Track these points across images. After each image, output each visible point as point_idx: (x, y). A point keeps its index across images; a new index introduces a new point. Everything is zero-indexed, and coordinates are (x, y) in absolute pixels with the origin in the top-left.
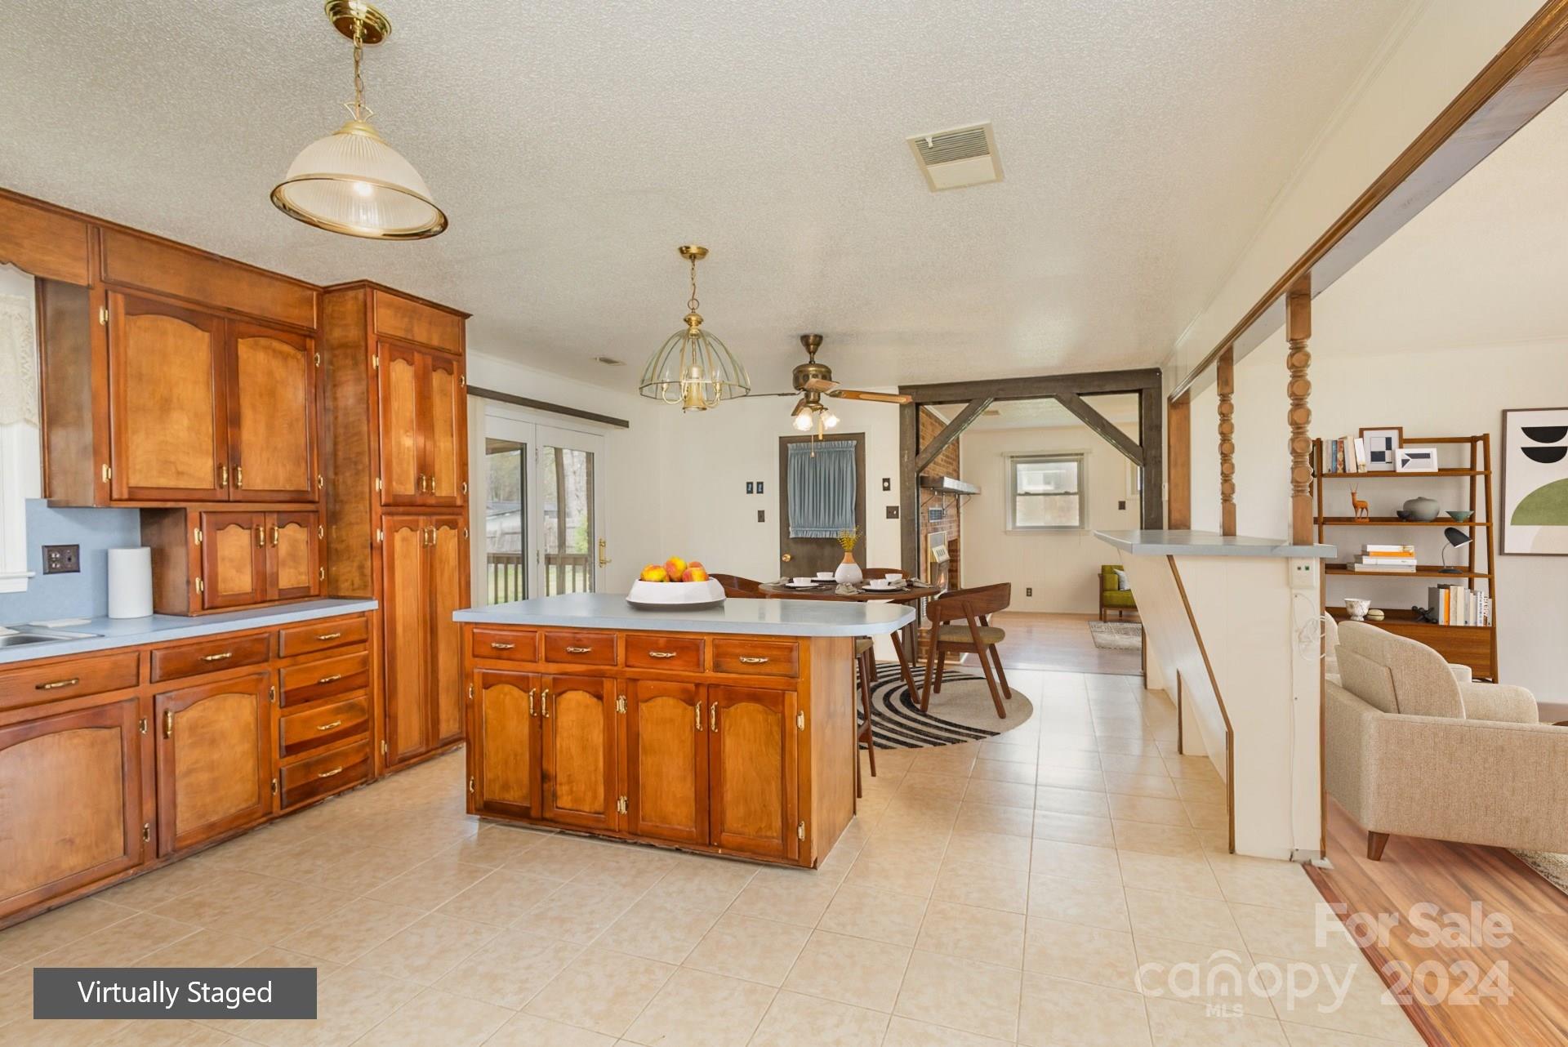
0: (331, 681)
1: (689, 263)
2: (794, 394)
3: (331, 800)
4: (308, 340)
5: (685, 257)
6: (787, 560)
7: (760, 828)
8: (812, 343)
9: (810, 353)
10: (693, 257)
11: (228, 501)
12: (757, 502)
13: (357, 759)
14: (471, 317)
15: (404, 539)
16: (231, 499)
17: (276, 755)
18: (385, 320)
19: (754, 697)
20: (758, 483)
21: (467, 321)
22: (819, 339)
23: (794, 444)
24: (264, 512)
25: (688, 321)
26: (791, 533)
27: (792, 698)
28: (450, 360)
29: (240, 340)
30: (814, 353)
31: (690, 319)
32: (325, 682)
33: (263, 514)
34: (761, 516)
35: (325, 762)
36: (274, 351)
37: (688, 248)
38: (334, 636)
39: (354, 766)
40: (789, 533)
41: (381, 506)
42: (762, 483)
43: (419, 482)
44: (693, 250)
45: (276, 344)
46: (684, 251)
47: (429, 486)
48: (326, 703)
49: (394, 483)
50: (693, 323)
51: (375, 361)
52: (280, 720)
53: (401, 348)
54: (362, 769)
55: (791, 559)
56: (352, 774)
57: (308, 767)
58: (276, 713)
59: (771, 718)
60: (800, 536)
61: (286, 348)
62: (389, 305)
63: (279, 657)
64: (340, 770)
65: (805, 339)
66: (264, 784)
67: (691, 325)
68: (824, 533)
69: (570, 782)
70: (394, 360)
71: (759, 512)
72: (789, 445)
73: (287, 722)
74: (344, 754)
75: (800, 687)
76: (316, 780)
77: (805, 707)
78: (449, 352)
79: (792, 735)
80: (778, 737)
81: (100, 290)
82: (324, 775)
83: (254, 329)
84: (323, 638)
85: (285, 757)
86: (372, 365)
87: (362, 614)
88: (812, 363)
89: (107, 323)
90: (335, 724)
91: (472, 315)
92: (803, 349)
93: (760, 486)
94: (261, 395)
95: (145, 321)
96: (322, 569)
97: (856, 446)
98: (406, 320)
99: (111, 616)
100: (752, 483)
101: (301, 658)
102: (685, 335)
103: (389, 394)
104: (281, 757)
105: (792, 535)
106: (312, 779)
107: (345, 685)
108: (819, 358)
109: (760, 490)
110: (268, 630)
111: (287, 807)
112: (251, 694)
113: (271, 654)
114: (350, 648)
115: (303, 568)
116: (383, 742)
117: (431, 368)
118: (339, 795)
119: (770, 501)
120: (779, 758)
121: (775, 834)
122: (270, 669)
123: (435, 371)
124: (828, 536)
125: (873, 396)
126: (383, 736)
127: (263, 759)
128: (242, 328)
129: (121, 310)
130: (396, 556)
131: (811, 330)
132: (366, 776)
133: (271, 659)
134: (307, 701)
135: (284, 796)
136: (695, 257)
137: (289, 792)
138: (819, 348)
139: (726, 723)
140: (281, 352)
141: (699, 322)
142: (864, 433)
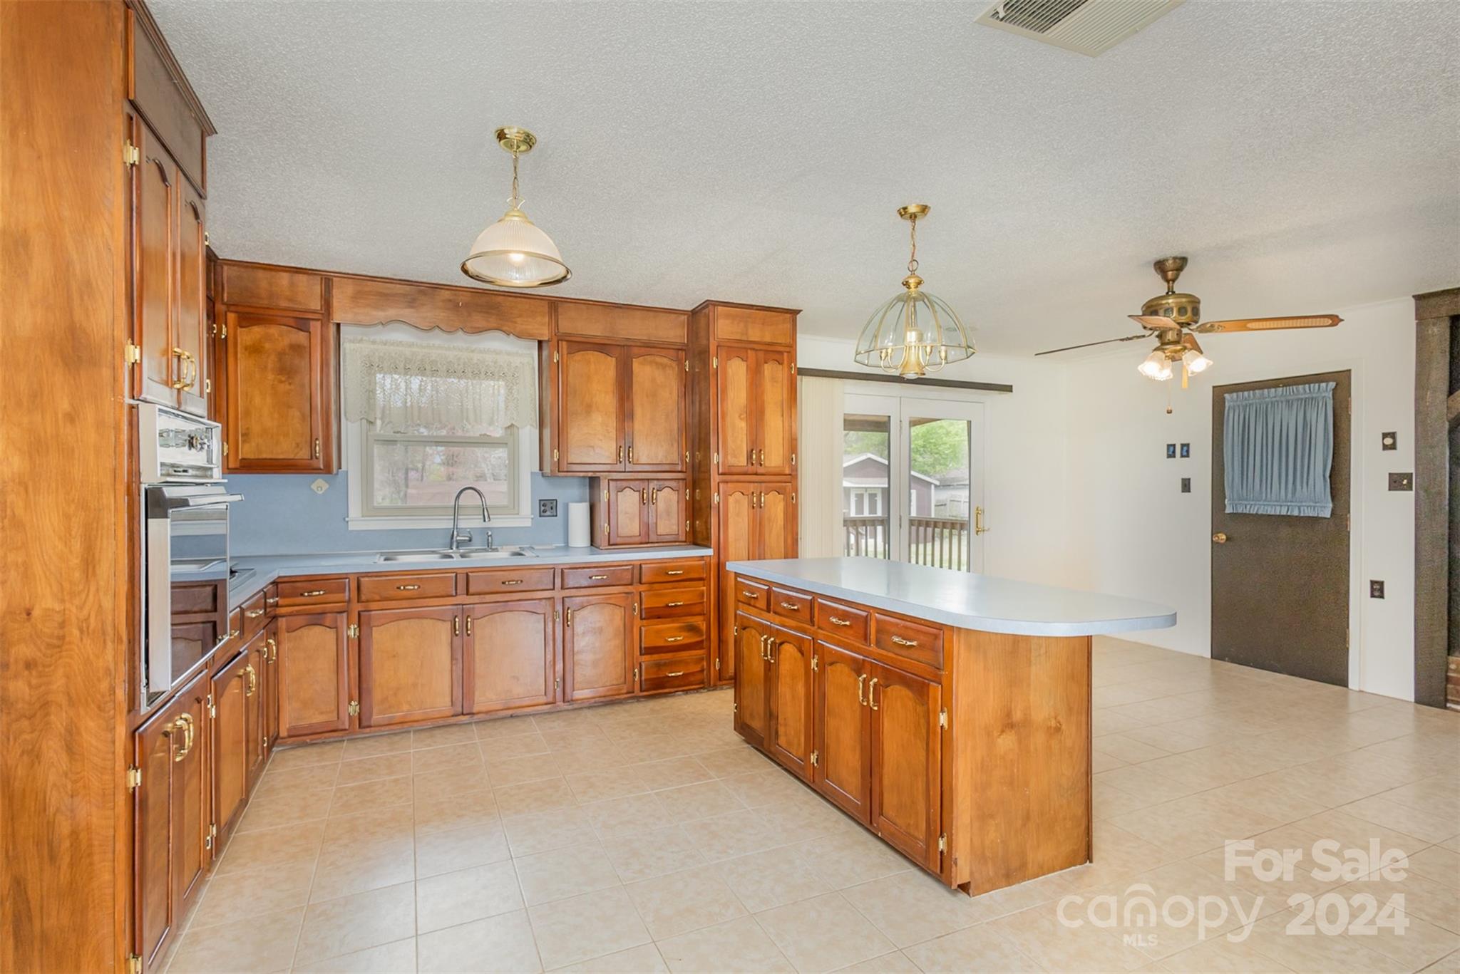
0: (676, 606)
1: (909, 223)
2: (1144, 336)
3: (680, 695)
4: (680, 352)
5: (904, 218)
6: (1222, 542)
7: (909, 824)
8: (1170, 268)
9: (1168, 281)
10: (913, 217)
11: (625, 472)
12: (1180, 467)
13: (696, 668)
14: (802, 312)
15: (737, 501)
16: (627, 470)
17: (637, 652)
18: (724, 329)
19: (905, 682)
20: (1183, 445)
21: (798, 316)
22: (1181, 263)
23: (1235, 395)
24: (648, 480)
25: (906, 284)
26: (1228, 507)
27: (936, 690)
28: (783, 352)
29: (634, 360)
30: (1174, 281)
31: (907, 282)
32: (672, 606)
33: (647, 481)
34: (1186, 486)
35: (672, 665)
36: (657, 363)
37: (905, 209)
38: (678, 572)
39: (693, 674)
40: (1225, 506)
41: (719, 474)
42: (1188, 445)
43: (750, 457)
44: (913, 209)
45: (658, 359)
46: (903, 212)
47: (759, 458)
48: (673, 622)
49: (729, 457)
50: (912, 286)
51: (715, 362)
52: (640, 629)
53: (739, 348)
54: (699, 677)
55: (1228, 539)
56: (692, 679)
57: (659, 666)
58: (638, 622)
59: (919, 709)
60: (1240, 511)
61: (665, 360)
62: (727, 316)
63: (641, 583)
64: (681, 673)
65: (1160, 266)
66: (628, 671)
67: (909, 288)
68: (1278, 508)
69: (786, 725)
70: (730, 360)
71: (1183, 480)
72: (1227, 396)
73: (646, 631)
74: (685, 663)
75: (944, 681)
76: (664, 677)
77: (947, 705)
78: (780, 344)
79: (935, 733)
80: (924, 731)
81: (555, 340)
82: (670, 675)
83: (643, 350)
84: (670, 573)
85: (644, 655)
86: (713, 365)
87: (702, 558)
88: (1170, 292)
89: (558, 361)
90: (679, 638)
91: (801, 311)
92: (1159, 277)
93: (1185, 448)
94: (647, 396)
95: (578, 356)
96: (688, 522)
97: (1334, 390)
98: (742, 325)
99: (570, 545)
100: (1174, 446)
101: (655, 585)
102: (904, 299)
103: (726, 387)
104: (641, 654)
105: (1229, 510)
106: (661, 676)
107: (687, 611)
108: (1178, 287)
109: (1185, 453)
110: (632, 563)
111: (644, 691)
112: (620, 607)
113: (635, 581)
114: (688, 583)
115: (675, 521)
116: (718, 660)
117: (763, 360)
118: (686, 692)
119: (1200, 466)
120: (924, 754)
121: (921, 837)
122: (634, 591)
123: (766, 363)
124: (1284, 513)
125: (1283, 322)
126: (717, 655)
127: (627, 654)
128: (636, 350)
129: (565, 352)
130: (730, 515)
131: (1169, 251)
132: (702, 682)
133: (635, 584)
134: (659, 618)
135: (643, 683)
136: (915, 217)
137: (646, 680)
138: (1182, 274)
139: (884, 703)
140: (661, 364)
141: (919, 283)
142: (1349, 371)
